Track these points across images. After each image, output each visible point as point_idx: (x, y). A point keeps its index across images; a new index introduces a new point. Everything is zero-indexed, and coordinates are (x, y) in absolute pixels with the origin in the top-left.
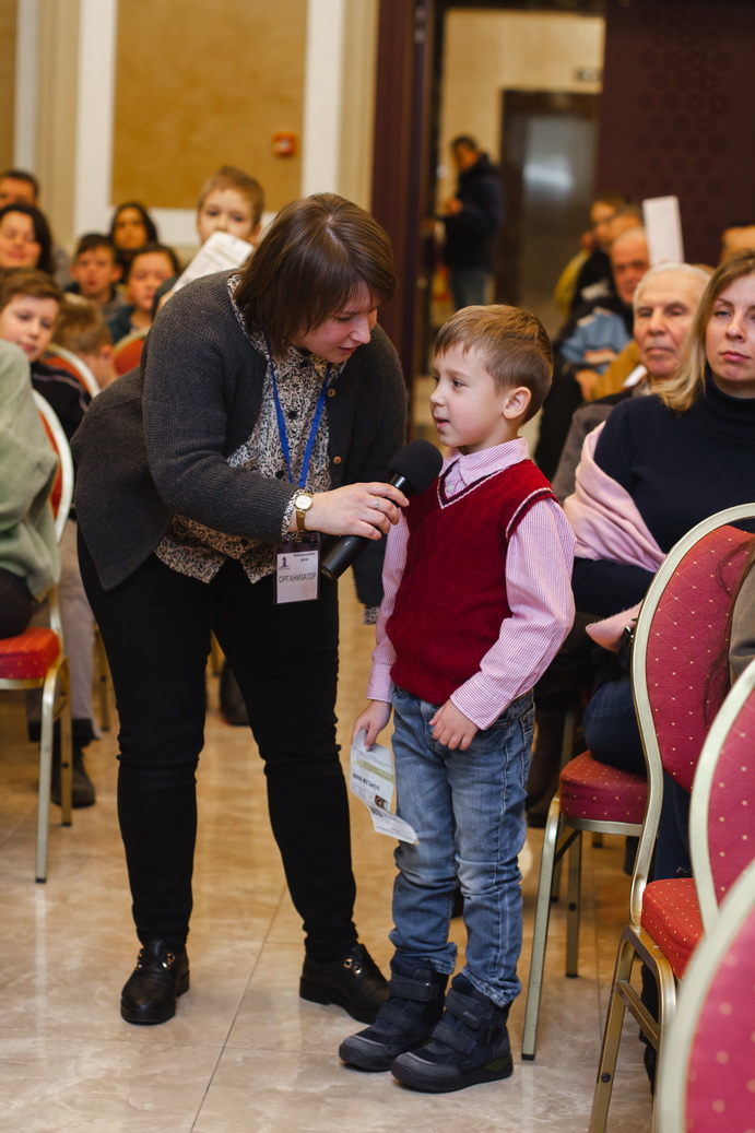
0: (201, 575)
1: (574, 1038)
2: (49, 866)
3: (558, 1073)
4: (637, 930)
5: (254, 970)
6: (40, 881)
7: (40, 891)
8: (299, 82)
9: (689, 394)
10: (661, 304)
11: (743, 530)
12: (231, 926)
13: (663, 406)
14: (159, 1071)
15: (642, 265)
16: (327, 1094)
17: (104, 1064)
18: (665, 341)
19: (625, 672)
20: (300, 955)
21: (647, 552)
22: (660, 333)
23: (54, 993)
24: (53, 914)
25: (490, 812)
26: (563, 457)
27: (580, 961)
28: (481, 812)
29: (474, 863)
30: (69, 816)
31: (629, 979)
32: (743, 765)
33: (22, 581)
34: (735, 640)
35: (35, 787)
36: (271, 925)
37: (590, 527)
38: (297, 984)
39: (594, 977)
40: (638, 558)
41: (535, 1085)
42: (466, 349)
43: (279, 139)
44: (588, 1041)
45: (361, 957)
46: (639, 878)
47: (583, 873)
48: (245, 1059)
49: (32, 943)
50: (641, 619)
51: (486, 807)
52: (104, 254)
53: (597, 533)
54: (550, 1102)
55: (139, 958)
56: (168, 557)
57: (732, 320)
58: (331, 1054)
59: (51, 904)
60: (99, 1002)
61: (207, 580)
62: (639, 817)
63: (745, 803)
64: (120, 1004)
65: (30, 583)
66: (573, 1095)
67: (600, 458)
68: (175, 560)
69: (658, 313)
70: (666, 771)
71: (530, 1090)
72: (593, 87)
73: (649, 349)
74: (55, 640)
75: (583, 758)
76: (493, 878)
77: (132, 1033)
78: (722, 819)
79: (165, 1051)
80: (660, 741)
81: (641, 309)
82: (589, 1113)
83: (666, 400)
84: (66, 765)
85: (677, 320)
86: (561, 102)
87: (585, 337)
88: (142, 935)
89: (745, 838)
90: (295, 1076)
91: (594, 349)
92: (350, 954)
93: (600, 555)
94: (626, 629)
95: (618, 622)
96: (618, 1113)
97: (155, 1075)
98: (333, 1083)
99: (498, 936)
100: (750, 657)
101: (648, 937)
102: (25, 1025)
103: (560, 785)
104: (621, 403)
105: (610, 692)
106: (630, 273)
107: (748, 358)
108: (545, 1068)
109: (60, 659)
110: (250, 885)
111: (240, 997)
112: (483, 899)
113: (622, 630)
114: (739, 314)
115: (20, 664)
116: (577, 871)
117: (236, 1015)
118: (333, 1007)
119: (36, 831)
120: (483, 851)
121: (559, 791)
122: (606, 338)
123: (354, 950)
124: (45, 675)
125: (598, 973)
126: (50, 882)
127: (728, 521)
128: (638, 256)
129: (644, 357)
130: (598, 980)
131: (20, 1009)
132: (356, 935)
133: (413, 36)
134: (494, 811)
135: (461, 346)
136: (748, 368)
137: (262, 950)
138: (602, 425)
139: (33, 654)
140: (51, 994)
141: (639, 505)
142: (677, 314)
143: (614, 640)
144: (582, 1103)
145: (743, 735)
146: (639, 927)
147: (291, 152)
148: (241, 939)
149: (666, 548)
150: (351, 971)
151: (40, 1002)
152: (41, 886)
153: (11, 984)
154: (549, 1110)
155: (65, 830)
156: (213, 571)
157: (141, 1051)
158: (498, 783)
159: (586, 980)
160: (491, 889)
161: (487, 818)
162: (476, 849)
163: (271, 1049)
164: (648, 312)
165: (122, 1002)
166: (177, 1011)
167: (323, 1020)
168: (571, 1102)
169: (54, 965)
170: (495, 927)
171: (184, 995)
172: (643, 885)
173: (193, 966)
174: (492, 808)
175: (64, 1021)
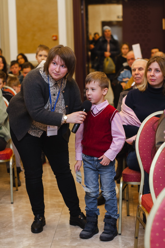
0: (38, 136)
1: (129, 229)
2: (13, 200)
3: (126, 237)
4: (141, 206)
5: (59, 219)
6: (12, 203)
7: (12, 205)
8: (57, 24)
9: (144, 88)
10: (137, 68)
11: (157, 117)
12: (54, 210)
13: (139, 90)
14: (40, 243)
15: (133, 59)
16: (77, 246)
17: (28, 242)
18: (139, 76)
19: (134, 150)
20: (69, 216)
21: (137, 123)
22: (138, 74)
23: (17, 227)
24: (15, 210)
25: (111, 178)
26: (119, 103)
27: (130, 212)
28: (109, 179)
29: (108, 190)
30: (17, 188)
31: (140, 216)
32: (160, 169)
33: (4, 138)
34: (157, 142)
35: (9, 183)
36: (63, 209)
37: (125, 118)
38: (69, 222)
39: (133, 215)
40: (136, 124)
41: (122, 240)
42: (95, 82)
43: (53, 36)
44: (133, 230)
45: (82, 215)
46: (140, 194)
47: (129, 193)
48: (59, 239)
49: (11, 217)
50: (137, 138)
51: (110, 178)
52: (17, 65)
53: (127, 119)
54: (125, 244)
55: (34, 219)
56: (31, 133)
57: (151, 72)
58: (77, 237)
59: (15, 208)
60: (26, 229)
61: (39, 137)
62: (139, 181)
63: (161, 177)
64: (31, 229)
65: (5, 139)
66: (130, 242)
67: (126, 103)
68: (32, 133)
69: (137, 70)
70: (145, 170)
71: (120, 241)
72: (121, 19)
73: (136, 78)
74: (11, 151)
75: (127, 169)
76: (112, 193)
77: (34, 235)
78: (156, 181)
79: (42, 238)
80: (143, 164)
81: (133, 69)
82: (134, 246)
83: (140, 90)
84: (16, 177)
85: (141, 71)
86: (115, 23)
87: (122, 76)
88: (34, 214)
89: (161, 185)
90: (70, 242)
91: (124, 78)
92: (80, 215)
93: (127, 124)
94: (134, 140)
95: (132, 139)
96: (140, 245)
97: (39, 244)
98: (78, 243)
99: (115, 205)
100: (160, 145)
101: (143, 207)
102: (11, 235)
103: (122, 175)
104: (130, 91)
105: (131, 154)
106: (131, 61)
107: (156, 80)
108: (124, 236)
109: (13, 155)
110: (57, 201)
111: (57, 225)
112: (111, 197)
113: (133, 140)
114: (153, 71)
115: (4, 156)
116: (128, 193)
117: (56, 230)
118: (77, 226)
119: (10, 192)
120: (110, 187)
121: (122, 176)
122: (127, 75)
123: (81, 214)
124: (10, 158)
125: (134, 215)
126: (14, 203)
127: (154, 116)
128: (132, 57)
129: (135, 80)
130: (134, 216)
131: (9, 232)
132: (81, 210)
133: (81, 12)
134: (112, 178)
135: (93, 82)
136: (156, 82)
137: (61, 215)
138: (126, 96)
139: (7, 154)
140: (16, 228)
141: (135, 113)
142: (141, 70)
143: (132, 143)
144: (132, 243)
145: (159, 163)
146: (141, 205)
147: (56, 39)
148: (56, 213)
149: (142, 122)
150: (80, 218)
151: (14, 230)
152: (12, 204)
153: (7, 226)
154: (125, 246)
155: (17, 192)
156: (40, 135)
157: (36, 239)
158: (112, 172)
159: (131, 216)
160: (112, 195)
161: (110, 180)
162: (108, 187)
163: (64, 236)
164: (135, 70)
165: (31, 228)
166: (43, 230)
167: (75, 229)
168: (129, 243)
169: (16, 221)
170: (114, 203)
171: (45, 226)
172: (141, 196)
173: (46, 219)
174: (112, 177)
175: (19, 234)
